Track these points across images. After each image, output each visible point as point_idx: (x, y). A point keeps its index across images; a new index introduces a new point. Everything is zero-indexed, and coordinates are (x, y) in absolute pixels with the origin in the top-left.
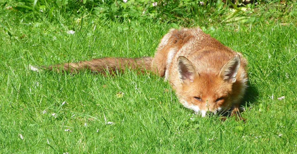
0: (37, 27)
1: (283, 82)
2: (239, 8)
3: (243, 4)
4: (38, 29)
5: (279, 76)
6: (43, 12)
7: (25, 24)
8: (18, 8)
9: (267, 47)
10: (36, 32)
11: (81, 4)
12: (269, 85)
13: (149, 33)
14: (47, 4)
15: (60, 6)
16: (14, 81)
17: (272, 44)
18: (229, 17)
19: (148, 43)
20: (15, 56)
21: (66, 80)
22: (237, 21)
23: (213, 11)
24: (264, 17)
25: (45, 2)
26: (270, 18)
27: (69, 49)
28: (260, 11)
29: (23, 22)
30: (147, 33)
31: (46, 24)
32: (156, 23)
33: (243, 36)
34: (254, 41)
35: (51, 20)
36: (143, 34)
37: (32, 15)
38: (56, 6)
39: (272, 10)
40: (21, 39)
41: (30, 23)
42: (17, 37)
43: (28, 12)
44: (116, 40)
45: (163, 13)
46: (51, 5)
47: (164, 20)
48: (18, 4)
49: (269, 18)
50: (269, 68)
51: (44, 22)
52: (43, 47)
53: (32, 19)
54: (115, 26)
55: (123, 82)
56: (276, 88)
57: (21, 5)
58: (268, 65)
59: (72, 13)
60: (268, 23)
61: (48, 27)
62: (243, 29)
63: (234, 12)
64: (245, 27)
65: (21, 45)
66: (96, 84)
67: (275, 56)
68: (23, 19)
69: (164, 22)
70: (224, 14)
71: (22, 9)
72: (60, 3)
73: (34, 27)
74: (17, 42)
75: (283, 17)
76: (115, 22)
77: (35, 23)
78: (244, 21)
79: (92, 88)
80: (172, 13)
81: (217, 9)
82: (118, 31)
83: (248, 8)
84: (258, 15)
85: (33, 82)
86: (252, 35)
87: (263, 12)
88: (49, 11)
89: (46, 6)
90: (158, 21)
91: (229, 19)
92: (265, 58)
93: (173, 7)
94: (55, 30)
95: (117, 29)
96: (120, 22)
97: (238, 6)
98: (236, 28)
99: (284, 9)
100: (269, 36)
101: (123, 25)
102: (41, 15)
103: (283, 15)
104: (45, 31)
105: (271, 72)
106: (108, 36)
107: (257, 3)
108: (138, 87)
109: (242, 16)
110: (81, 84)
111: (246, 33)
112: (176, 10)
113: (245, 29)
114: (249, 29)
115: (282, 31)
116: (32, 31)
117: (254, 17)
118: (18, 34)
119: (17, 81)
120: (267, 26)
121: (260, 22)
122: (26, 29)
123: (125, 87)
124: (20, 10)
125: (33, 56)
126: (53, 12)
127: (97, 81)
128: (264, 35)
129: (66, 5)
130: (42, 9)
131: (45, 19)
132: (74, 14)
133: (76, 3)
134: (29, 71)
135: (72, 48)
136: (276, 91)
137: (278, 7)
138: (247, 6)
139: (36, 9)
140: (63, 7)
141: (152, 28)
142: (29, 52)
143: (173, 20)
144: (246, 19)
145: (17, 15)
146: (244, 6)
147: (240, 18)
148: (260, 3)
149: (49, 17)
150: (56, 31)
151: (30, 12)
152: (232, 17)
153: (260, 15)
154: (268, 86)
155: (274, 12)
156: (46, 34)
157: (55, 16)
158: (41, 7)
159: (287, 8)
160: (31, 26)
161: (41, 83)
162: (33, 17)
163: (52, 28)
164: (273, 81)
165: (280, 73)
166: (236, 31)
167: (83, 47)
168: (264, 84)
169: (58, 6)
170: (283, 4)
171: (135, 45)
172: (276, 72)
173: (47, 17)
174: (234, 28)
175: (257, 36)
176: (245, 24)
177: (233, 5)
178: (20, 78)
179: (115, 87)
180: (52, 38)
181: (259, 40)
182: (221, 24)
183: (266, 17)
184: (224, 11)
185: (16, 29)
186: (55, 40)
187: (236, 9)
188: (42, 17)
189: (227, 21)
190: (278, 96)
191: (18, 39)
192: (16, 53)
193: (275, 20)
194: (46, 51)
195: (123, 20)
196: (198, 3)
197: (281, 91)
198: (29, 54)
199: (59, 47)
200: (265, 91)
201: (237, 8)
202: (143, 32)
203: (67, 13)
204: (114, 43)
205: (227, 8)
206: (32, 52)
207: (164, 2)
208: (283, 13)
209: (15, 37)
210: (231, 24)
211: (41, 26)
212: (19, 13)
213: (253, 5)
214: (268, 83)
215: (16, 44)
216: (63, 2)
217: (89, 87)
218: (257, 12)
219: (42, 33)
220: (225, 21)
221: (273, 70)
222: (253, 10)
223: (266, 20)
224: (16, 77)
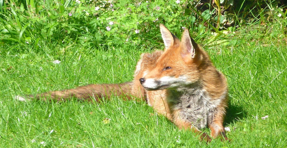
0: (23, 58)
1: (266, 102)
2: (221, 31)
3: (224, 28)
4: (25, 60)
5: (262, 96)
6: (29, 43)
7: (11, 56)
8: (4, 41)
9: (249, 69)
10: (23, 63)
11: (66, 34)
12: (253, 106)
13: (134, 59)
14: (32, 35)
15: (45, 37)
16: (2, 112)
17: (254, 65)
18: (211, 40)
19: (133, 69)
20: (3, 88)
21: (53, 108)
22: (219, 44)
23: (195, 35)
24: (245, 39)
25: (30, 34)
26: (252, 39)
27: (56, 78)
28: (241, 34)
29: (9, 54)
30: (131, 60)
31: (32, 55)
32: (140, 49)
33: (226, 59)
34: (236, 63)
35: (37, 51)
36: (127, 61)
37: (18, 47)
38: (41, 37)
39: (253, 32)
40: (9, 70)
41: (16, 55)
42: (4, 69)
43: (14, 44)
44: (101, 67)
45: (146, 40)
46: (36, 37)
47: (147, 46)
48: (4, 37)
49: (250, 40)
50: (251, 89)
51: (30, 53)
52: (30, 78)
53: (18, 51)
54: (100, 54)
55: (109, 108)
56: (259, 107)
57: (7, 38)
58: (251, 86)
59: (57, 43)
60: (249, 45)
61: (34, 58)
62: (226, 52)
63: (216, 36)
64: (228, 50)
65: (8, 77)
66: (83, 111)
67: (257, 77)
68: (9, 51)
69: (148, 48)
70: (206, 37)
71: (8, 41)
72: (45, 34)
73: (21, 59)
74: (5, 74)
75: (264, 38)
76: (100, 50)
77: (22, 54)
78: (225, 44)
79: (79, 115)
80: (155, 39)
81: (199, 33)
82: (103, 59)
83: (230, 31)
84: (239, 38)
85: (22, 112)
86: (234, 57)
87: (244, 34)
88: (34, 42)
89: (31, 38)
90: (141, 48)
91: (211, 42)
92: (248, 80)
93: (156, 33)
94: (41, 60)
95: (102, 57)
96: (105, 50)
97: (220, 30)
98: (218, 51)
99: (265, 30)
100: (251, 58)
101: (107, 53)
102: (27, 47)
103: (264, 36)
104: (32, 62)
105: (254, 92)
106: (93, 64)
107: (238, 25)
108: (124, 112)
109: (224, 39)
110: (68, 112)
111: (228, 56)
112: (159, 36)
113: (227, 51)
114: (231, 51)
115: (263, 52)
116: (18, 63)
117: (235, 39)
118: (5, 66)
119: (5, 112)
120: (249, 47)
121: (241, 44)
122: (13, 61)
123: (111, 113)
124: (6, 43)
125: (21, 87)
126: (38, 44)
127: (84, 108)
128: (246, 57)
129: (51, 36)
130: (28, 40)
131: (31, 50)
132: (59, 44)
133: (60, 33)
134: (17, 102)
135: (58, 77)
136: (260, 111)
137: (259, 29)
138: (228, 30)
139: (22, 41)
140: (48, 38)
141: (136, 55)
142: (17, 83)
143: (156, 46)
144: (228, 41)
145: (4, 48)
146: (226, 29)
147: (222, 41)
148: (241, 26)
149: (34, 48)
150: (42, 62)
151: (16, 45)
152: (214, 41)
153: (241, 38)
154: (251, 106)
155: (255, 34)
156: (32, 64)
157: (40, 47)
158: (27, 39)
159: (267, 29)
160: (18, 57)
161: (29, 113)
162: (19, 49)
163: (38, 59)
164: (257, 101)
165: (263, 93)
166: (218, 54)
167: (69, 76)
168: (247, 104)
169: (43, 37)
170: (264, 26)
171: (120, 72)
172: (259, 93)
173: (33, 48)
174: (216, 51)
175: (239, 58)
176: (227, 46)
177: (214, 28)
178: (9, 109)
179: (102, 114)
180: (38, 68)
181: (241, 61)
182: (204, 48)
183: (247, 39)
184: (206, 35)
185: (3, 61)
186: (41, 71)
187: (217, 32)
188: (28, 49)
189: (210, 44)
190: (261, 116)
191: (5, 71)
192: (4, 85)
193: (256, 42)
194: (33, 82)
195: (107, 48)
196: (180, 28)
197: (264, 110)
198: (16, 85)
199: (46, 77)
200: (249, 111)
201: (219, 31)
202: (127, 58)
203: (52, 44)
204: (99, 71)
205: (208, 32)
206: (19, 83)
207: (146, 28)
208: (263, 34)
209: (2, 69)
210: (213, 47)
211: (27, 57)
212: (6, 45)
213: (234, 28)
214: (252, 103)
215: (3, 76)
216: (48, 33)
217: (76, 115)
218: (238, 35)
219: (28, 64)
220: (207, 45)
221: (255, 90)
222: (234, 33)
223: (248, 42)
224: (4, 108)
